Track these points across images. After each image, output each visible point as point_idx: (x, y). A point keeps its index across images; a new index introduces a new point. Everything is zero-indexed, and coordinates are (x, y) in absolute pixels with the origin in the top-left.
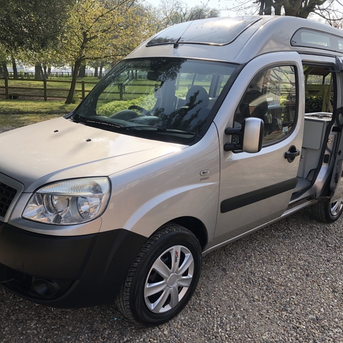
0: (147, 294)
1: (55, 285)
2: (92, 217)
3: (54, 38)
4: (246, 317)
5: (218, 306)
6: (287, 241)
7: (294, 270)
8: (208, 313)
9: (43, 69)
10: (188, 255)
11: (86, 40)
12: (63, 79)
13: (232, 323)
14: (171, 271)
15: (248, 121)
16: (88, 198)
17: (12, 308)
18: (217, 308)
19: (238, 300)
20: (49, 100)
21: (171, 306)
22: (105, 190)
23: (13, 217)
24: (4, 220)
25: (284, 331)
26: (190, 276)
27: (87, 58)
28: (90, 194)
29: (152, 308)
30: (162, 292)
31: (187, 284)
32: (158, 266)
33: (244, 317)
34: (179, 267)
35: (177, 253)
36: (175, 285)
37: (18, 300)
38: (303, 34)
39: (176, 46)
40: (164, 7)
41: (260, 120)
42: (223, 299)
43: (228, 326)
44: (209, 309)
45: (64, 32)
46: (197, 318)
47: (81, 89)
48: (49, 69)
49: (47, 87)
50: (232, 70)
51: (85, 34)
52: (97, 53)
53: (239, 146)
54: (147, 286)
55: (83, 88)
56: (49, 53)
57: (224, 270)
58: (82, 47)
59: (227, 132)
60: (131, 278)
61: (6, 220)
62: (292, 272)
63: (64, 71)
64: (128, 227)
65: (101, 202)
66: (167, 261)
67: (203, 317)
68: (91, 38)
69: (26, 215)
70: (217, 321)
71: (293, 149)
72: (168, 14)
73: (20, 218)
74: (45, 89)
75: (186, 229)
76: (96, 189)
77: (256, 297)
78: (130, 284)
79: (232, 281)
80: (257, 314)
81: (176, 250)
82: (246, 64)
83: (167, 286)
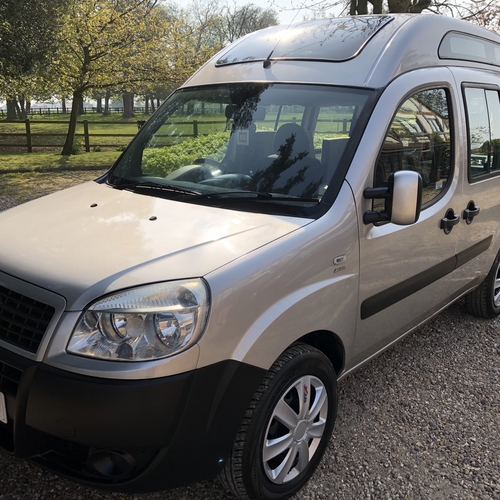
0: (268, 457)
1: (128, 457)
2: (184, 345)
3: (41, 57)
4: (411, 477)
5: (365, 463)
6: (439, 351)
7: (461, 395)
8: (352, 475)
9: (19, 104)
10: (320, 389)
11: (88, 59)
12: (52, 118)
13: (393, 489)
14: (298, 416)
15: (398, 177)
16: (177, 315)
17: (44, 492)
18: (364, 466)
19: (393, 450)
20: (36, 151)
21: (299, 469)
22: (201, 298)
23: (52, 353)
24: (36, 357)
25: (474, 495)
26: (323, 420)
27: (92, 86)
28: (179, 307)
29: (274, 478)
30: (287, 450)
31: (319, 433)
32: (281, 411)
33: (408, 478)
34: (310, 408)
35: (305, 388)
36: (304, 437)
37: (51, 478)
38: (453, 40)
39: (267, 64)
40: (196, 7)
41: (416, 174)
42: (370, 450)
43: (388, 494)
44: (352, 468)
45: (56, 48)
46: (338, 485)
47: (83, 132)
48: (29, 104)
49: (32, 132)
50: (364, 98)
51: (86, 51)
52: (107, 79)
53: (386, 215)
54: (267, 444)
55: (86, 130)
56: (32, 81)
57: (360, 403)
58: (84, 70)
59: (367, 195)
60: (244, 434)
61: (40, 358)
62: (459, 399)
63: (49, 106)
64: (239, 355)
65: (196, 319)
66: (293, 401)
67: (345, 482)
68: (97, 56)
69: (74, 347)
70: (369, 488)
71: (450, 214)
72: (202, 17)
73: (63, 354)
74: (28, 134)
75: (316, 350)
76: (186, 298)
77: (419, 444)
78: (242, 444)
79: (376, 420)
80: (427, 471)
81: (303, 383)
82: (384, 89)
83: (294, 440)
